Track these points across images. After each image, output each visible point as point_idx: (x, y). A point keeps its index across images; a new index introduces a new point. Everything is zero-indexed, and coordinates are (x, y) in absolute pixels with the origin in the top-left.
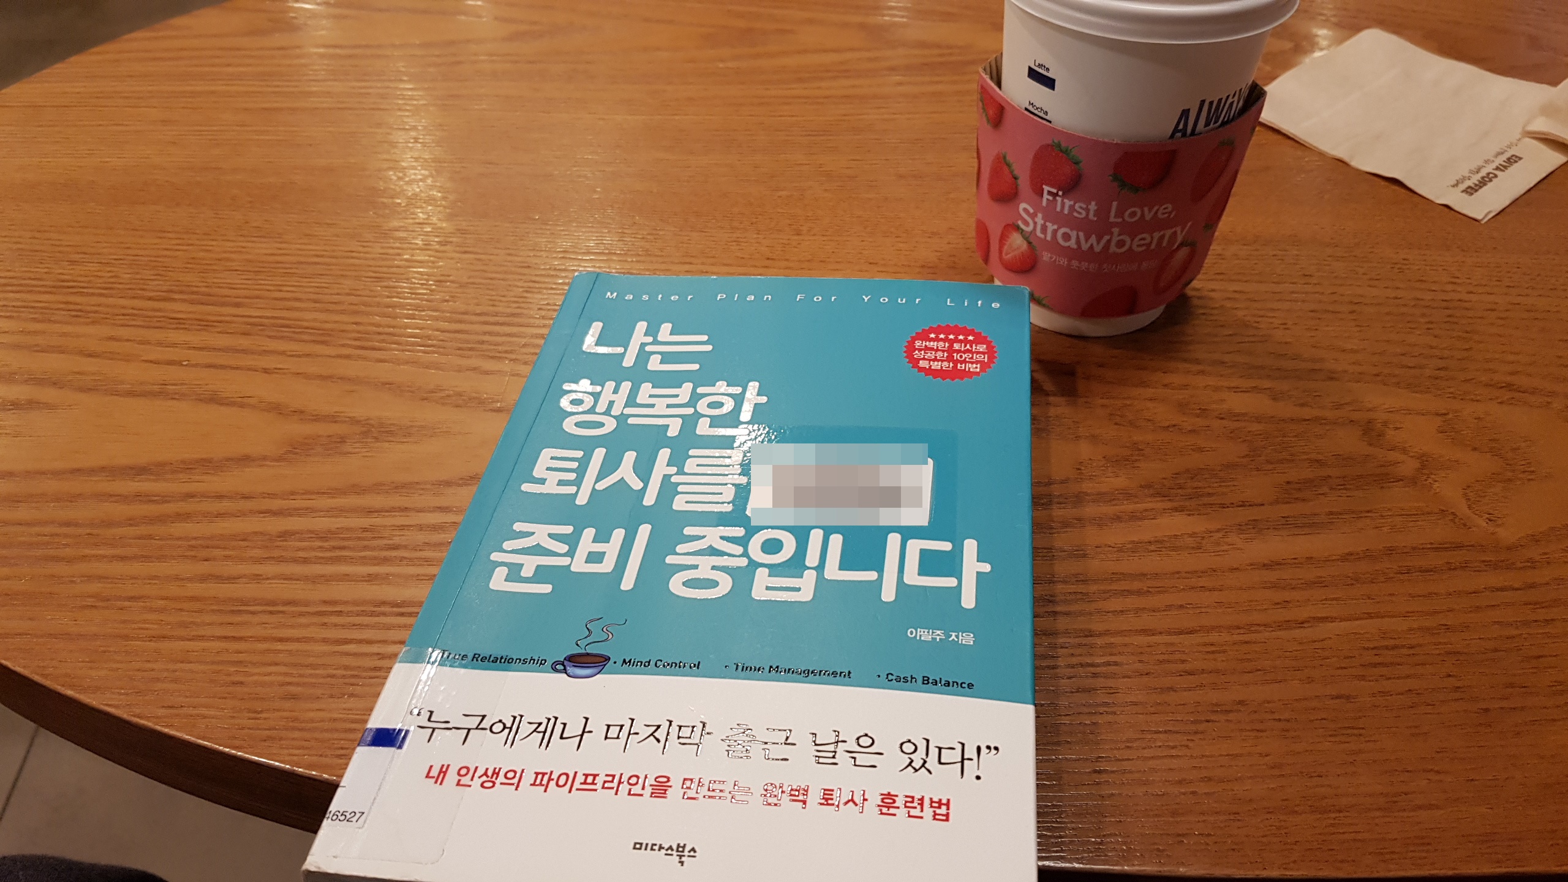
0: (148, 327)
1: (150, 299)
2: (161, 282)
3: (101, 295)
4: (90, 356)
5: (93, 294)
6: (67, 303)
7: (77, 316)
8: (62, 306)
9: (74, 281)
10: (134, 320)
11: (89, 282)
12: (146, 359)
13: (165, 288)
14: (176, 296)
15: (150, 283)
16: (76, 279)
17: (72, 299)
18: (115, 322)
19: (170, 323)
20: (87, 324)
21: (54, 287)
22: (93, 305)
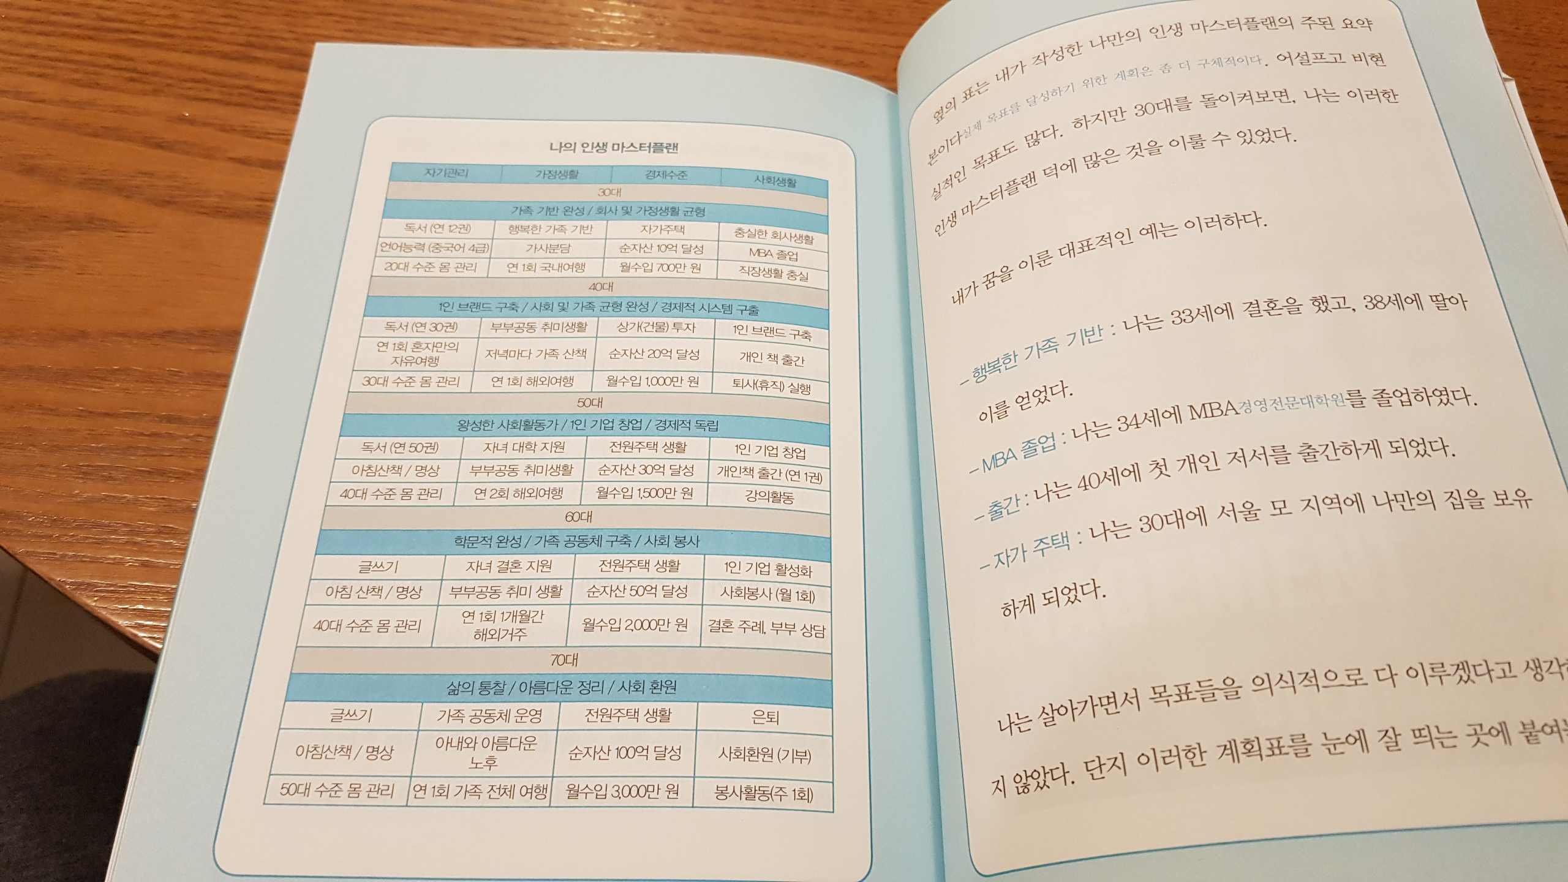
0: (228, 104)
1: (225, 56)
2: (236, 30)
3: (159, 46)
4: (159, 146)
5: (148, 44)
6: (117, 57)
7: (132, 80)
8: (109, 61)
9: (122, 21)
10: (207, 90)
11: (141, 23)
12: (232, 155)
13: (242, 39)
14: (259, 54)
15: (222, 29)
16: (122, 17)
17: (123, 50)
18: (183, 92)
19: (256, 99)
20: (145, 93)
21: (95, 29)
22: (150, 63)
